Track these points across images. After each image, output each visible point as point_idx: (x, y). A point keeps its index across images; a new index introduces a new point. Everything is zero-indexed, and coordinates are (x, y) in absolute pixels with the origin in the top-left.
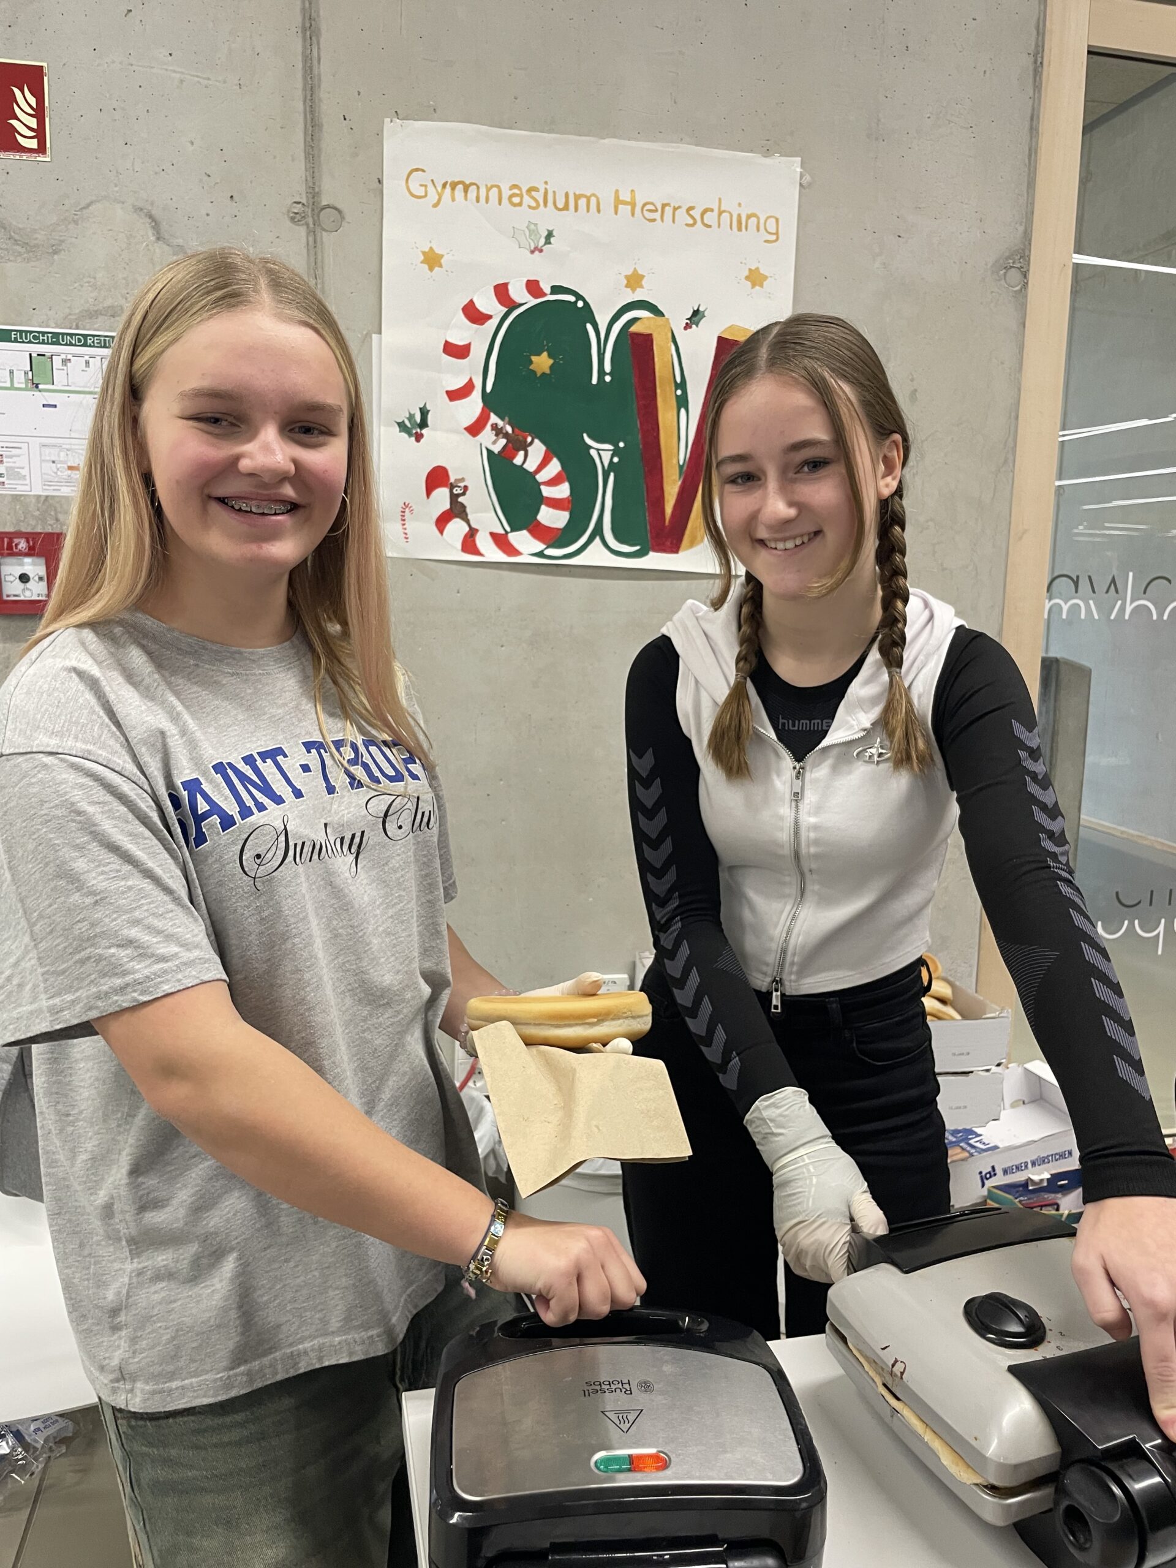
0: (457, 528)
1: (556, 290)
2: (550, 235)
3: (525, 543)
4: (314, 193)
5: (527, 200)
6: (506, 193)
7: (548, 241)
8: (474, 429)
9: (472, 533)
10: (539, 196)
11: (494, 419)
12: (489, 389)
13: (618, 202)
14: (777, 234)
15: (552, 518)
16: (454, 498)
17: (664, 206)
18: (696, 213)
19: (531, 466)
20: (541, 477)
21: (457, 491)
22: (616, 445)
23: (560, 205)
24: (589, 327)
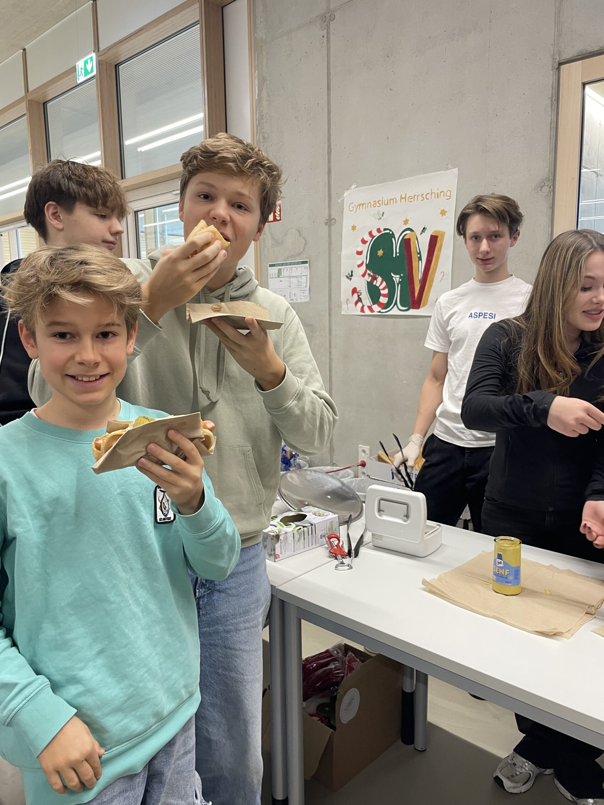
0: (360, 305)
1: (385, 229)
2: (383, 213)
3: (376, 308)
4: (330, 216)
5: (378, 205)
6: (372, 204)
7: (383, 216)
8: (364, 275)
9: (363, 306)
10: (380, 202)
11: (368, 271)
12: (367, 263)
13: (401, 198)
14: (450, 196)
15: (383, 300)
16: (359, 296)
17: (414, 196)
19: (378, 285)
20: (381, 288)
21: (359, 294)
22: (400, 275)
23: (386, 204)
24: (393, 239)
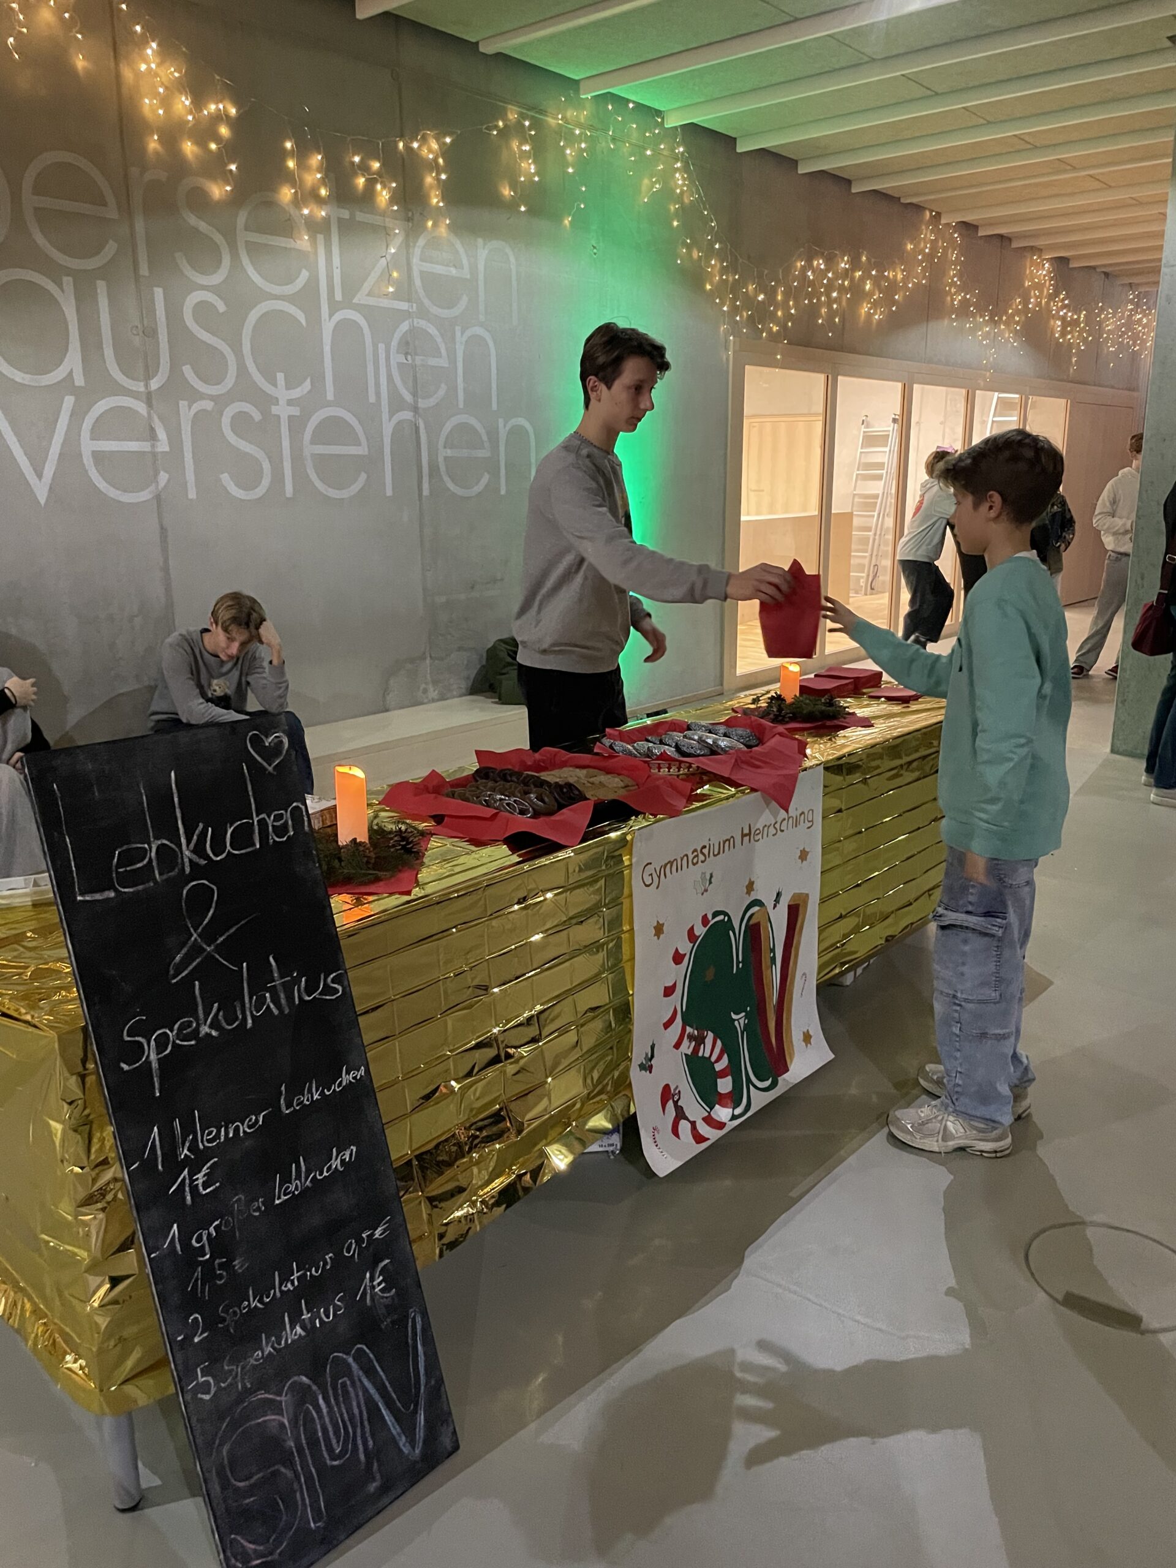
0: (684, 1126)
1: (716, 914)
2: (711, 876)
5: (701, 857)
6: (691, 857)
7: (710, 883)
8: (677, 1046)
9: (693, 1124)
10: (706, 851)
11: (689, 1030)
12: (684, 1009)
13: (743, 835)
14: (812, 821)
15: (725, 1085)
16: (676, 1103)
18: (777, 826)
19: (707, 1055)
20: (713, 1059)
21: (676, 1099)
22: (745, 1011)
23: (716, 853)
24: (731, 933)
